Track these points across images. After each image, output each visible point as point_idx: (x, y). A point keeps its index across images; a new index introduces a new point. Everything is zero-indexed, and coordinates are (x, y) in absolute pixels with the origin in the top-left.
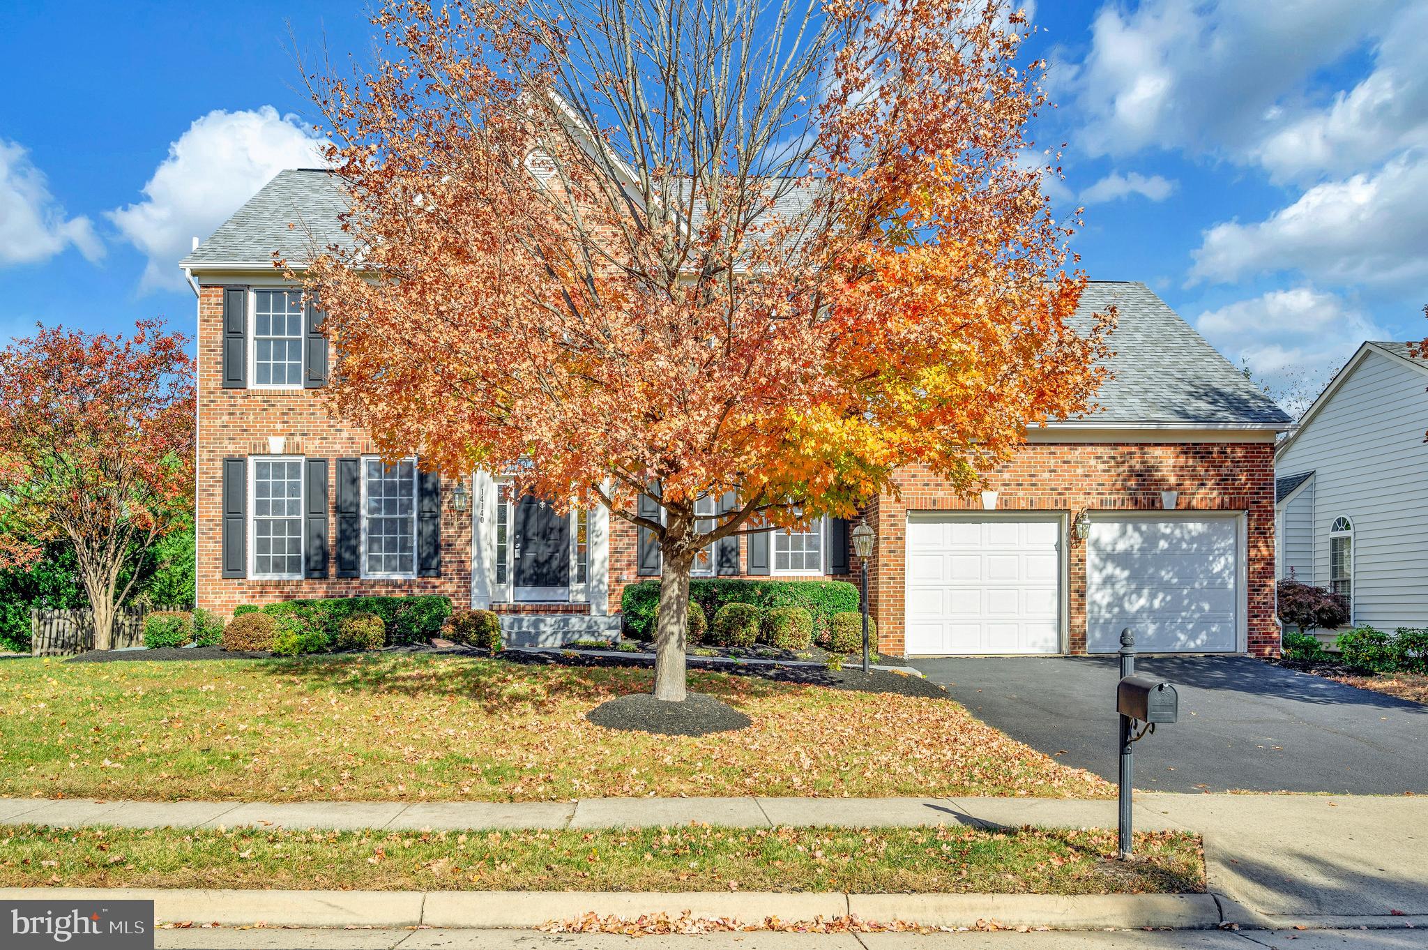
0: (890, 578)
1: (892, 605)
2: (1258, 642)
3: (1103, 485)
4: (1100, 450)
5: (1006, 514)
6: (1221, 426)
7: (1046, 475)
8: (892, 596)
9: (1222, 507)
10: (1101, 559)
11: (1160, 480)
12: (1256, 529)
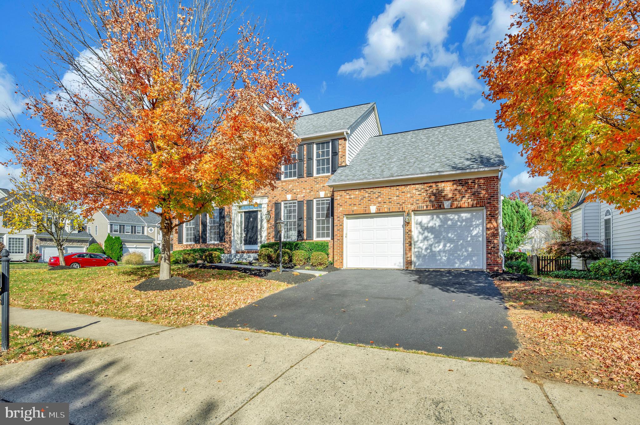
0: (338, 240)
2: (490, 265)
3: (418, 200)
4: (417, 186)
5: (380, 214)
6: (468, 171)
7: (395, 198)
9: (472, 206)
10: (423, 230)
11: (445, 196)
12: (489, 214)
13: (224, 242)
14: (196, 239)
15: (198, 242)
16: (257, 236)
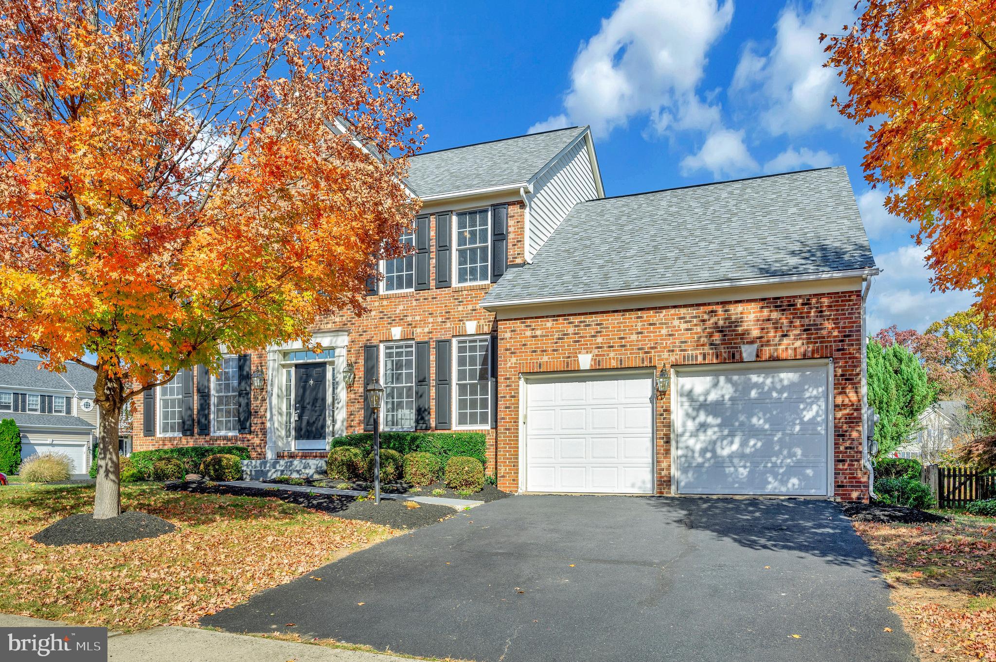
0: (506, 429)
1: (507, 451)
2: (843, 486)
3: (685, 342)
4: (683, 311)
5: (599, 373)
6: (794, 278)
7: (634, 337)
8: (508, 444)
9: (805, 357)
10: (694, 409)
11: (743, 334)
12: (842, 375)
13: (250, 433)
14: (186, 427)
15: (188, 433)
16: (325, 419)
